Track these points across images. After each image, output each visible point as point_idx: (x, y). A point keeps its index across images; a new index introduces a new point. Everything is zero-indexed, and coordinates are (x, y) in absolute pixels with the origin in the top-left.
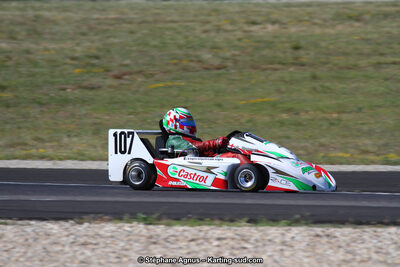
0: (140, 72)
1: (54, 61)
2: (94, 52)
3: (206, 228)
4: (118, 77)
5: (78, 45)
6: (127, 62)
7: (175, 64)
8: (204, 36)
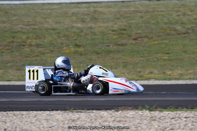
0: (146, 37)
1: (103, 32)
3: (179, 112)
4: (135, 39)
5: (115, 24)
6: (140, 32)
7: (163, 32)
8: (177, 18)
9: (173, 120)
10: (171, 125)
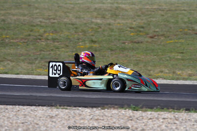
0: (163, 35)
1: (122, 29)
2: (142, 25)
4: (152, 37)
5: (135, 21)
6: (157, 30)
7: (180, 31)
9: (151, 120)
10: (145, 125)
